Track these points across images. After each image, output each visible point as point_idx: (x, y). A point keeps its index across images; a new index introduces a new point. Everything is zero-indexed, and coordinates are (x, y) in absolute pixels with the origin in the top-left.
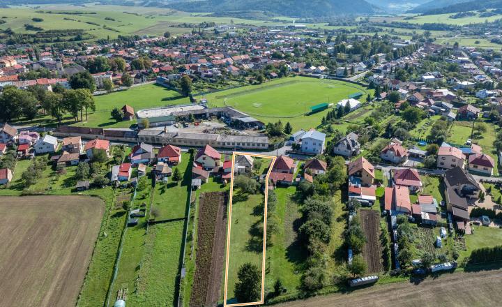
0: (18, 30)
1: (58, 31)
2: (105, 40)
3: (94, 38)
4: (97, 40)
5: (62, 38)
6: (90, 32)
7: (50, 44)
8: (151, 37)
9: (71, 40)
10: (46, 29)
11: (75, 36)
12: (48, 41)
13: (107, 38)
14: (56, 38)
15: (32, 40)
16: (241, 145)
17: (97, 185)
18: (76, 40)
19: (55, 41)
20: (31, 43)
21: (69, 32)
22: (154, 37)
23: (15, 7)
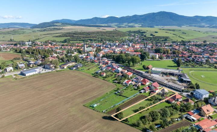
0: (148, 35)
1: (160, 37)
2: (175, 41)
3: (172, 40)
4: (172, 41)
5: (160, 39)
6: (171, 38)
7: (155, 41)
8: (196, 42)
9: (163, 40)
10: (156, 36)
11: (165, 39)
12: (154, 40)
13: (176, 41)
14: (158, 39)
15: (150, 39)
16: (172, 87)
17: (119, 83)
18: (165, 40)
19: (157, 40)
20: (149, 40)
21: (163, 37)
22: (198, 42)
23: (157, 26)
